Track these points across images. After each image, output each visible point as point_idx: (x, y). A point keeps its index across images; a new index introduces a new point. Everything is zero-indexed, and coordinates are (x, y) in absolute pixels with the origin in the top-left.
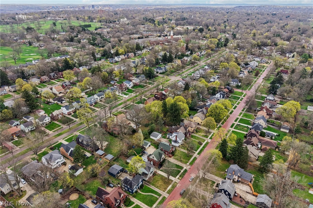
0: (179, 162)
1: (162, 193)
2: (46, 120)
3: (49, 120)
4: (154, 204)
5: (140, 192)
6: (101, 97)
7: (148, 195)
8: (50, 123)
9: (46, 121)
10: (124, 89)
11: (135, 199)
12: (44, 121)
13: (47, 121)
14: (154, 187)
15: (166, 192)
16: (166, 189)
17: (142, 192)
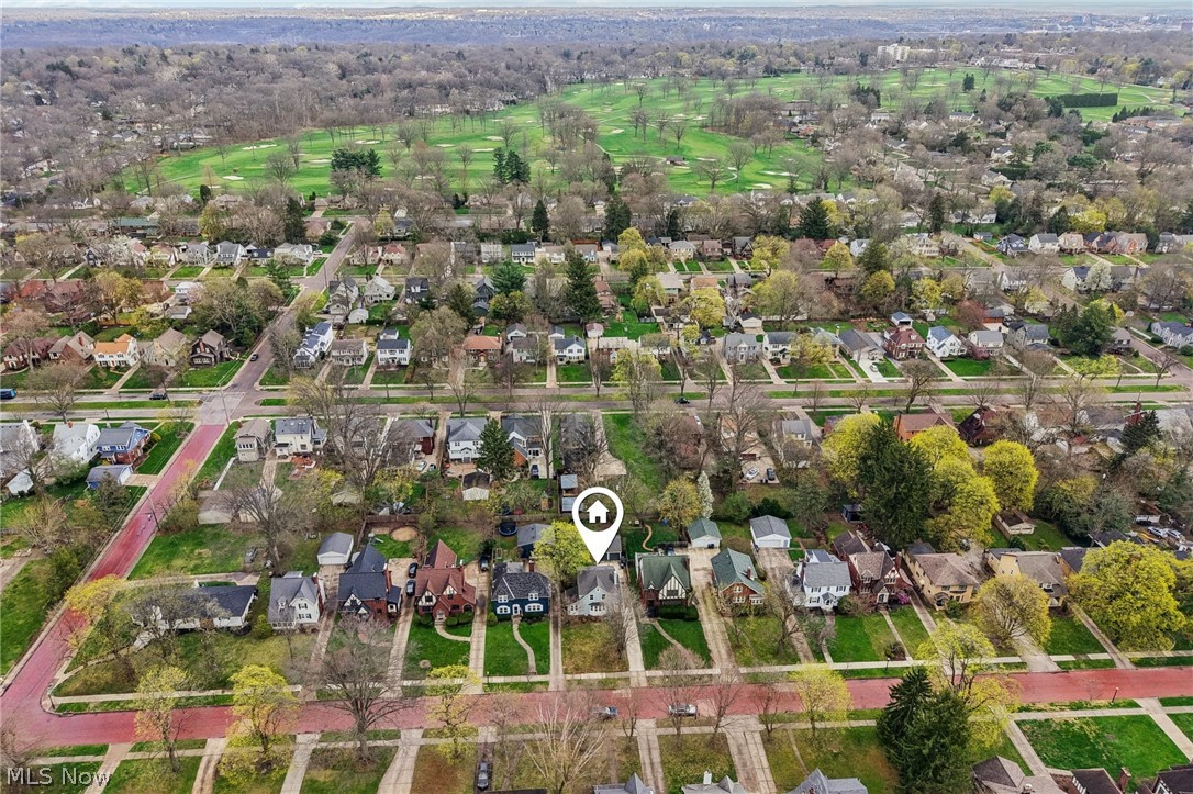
0: (721, 645)
1: (558, 671)
2: (571, 351)
3: (579, 354)
4: (502, 674)
5: (515, 627)
6: (781, 348)
7: (520, 647)
8: (579, 362)
9: (570, 354)
10: (903, 351)
11: (484, 631)
12: (566, 352)
13: (575, 354)
14: (560, 644)
15: (569, 677)
16: (578, 670)
17: (519, 629)
